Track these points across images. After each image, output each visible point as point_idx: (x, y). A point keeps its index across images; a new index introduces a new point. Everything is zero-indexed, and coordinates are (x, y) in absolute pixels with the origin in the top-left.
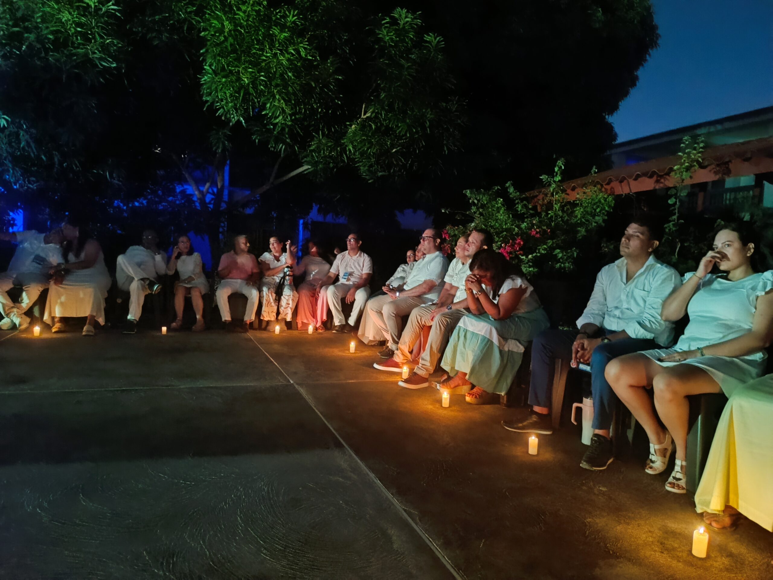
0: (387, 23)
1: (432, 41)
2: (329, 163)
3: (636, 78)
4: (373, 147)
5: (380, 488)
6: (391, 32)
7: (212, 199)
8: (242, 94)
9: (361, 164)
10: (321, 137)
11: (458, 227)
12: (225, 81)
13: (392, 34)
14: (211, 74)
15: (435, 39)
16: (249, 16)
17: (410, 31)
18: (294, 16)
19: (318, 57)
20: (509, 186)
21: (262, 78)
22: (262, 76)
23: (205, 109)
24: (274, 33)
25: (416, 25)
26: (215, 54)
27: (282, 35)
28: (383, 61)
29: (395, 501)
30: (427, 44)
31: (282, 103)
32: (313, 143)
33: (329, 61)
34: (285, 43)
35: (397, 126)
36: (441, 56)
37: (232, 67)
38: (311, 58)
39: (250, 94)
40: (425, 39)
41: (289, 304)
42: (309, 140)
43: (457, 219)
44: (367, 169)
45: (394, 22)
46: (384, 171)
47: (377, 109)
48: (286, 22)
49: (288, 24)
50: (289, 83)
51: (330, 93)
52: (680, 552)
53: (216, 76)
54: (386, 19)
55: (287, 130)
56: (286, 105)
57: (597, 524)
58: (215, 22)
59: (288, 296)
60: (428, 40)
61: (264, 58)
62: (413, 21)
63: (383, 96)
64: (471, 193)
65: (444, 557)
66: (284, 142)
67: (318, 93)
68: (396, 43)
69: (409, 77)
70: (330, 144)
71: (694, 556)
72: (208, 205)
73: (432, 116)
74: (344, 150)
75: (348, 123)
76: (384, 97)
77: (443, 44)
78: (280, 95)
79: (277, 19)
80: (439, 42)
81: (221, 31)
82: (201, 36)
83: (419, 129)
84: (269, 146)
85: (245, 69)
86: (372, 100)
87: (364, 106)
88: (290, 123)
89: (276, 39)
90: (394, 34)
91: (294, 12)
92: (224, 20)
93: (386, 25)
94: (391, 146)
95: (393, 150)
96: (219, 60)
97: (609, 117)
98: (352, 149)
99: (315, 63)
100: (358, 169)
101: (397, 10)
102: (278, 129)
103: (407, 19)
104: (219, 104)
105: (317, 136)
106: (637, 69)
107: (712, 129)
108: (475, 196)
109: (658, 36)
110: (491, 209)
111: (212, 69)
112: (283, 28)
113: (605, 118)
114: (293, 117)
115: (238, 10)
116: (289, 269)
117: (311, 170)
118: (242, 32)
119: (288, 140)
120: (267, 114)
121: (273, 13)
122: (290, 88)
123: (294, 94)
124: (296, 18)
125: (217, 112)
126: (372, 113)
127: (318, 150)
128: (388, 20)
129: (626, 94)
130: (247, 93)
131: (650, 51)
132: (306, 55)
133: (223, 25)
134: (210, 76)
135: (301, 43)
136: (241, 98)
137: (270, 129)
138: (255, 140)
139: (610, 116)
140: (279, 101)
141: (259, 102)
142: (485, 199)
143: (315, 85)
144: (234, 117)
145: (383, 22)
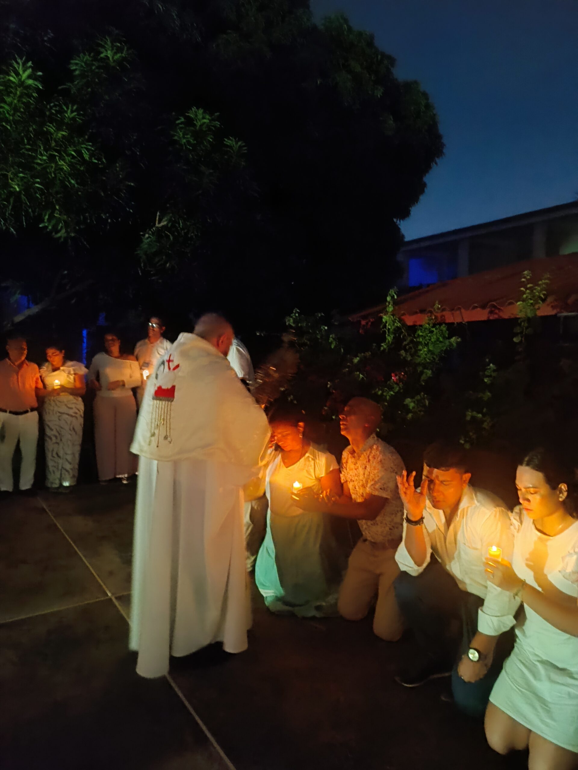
0: (182, 123)
1: (234, 146)
6: (187, 134)
8: (12, 203)
16: (15, 109)
17: (208, 134)
19: (105, 161)
22: (37, 183)
24: (48, 131)
27: (59, 133)
28: (180, 166)
30: (228, 149)
33: (117, 165)
36: (244, 162)
38: (96, 161)
39: (22, 203)
40: (225, 143)
45: (190, 122)
47: (174, 217)
49: (66, 120)
50: (72, 191)
51: (120, 201)
54: (180, 119)
60: (228, 144)
61: (39, 161)
62: (211, 123)
68: (194, 146)
69: (210, 185)
75: (142, 233)
77: (245, 150)
78: (60, 205)
79: (52, 114)
80: (240, 147)
86: (168, 208)
87: (158, 212)
89: (51, 137)
90: (191, 136)
91: (72, 107)
93: (181, 126)
101: (193, 109)
103: (205, 121)
109: (443, 145)
112: (60, 125)
124: (75, 113)
126: (168, 221)
128: (183, 120)
130: (18, 202)
131: (436, 159)
135: (83, 143)
136: (10, 207)
139: (401, 222)
140: (60, 212)
141: (34, 213)
145: (178, 122)
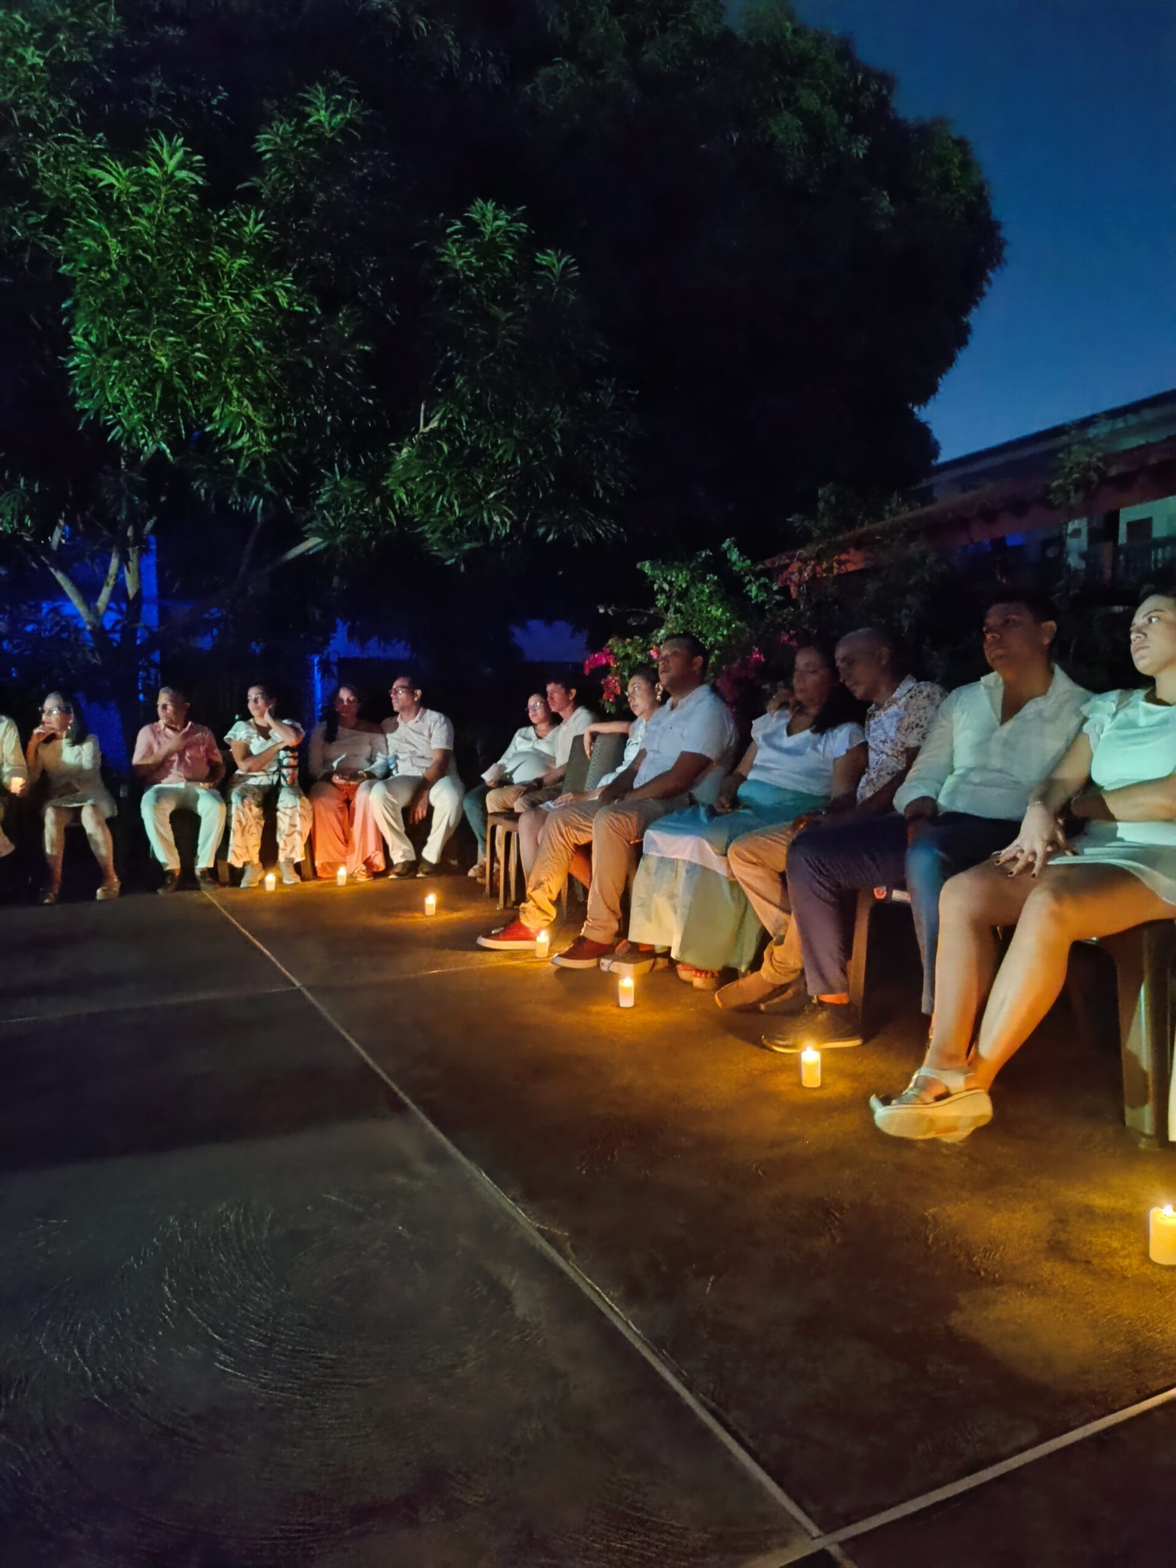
0: (456, 232)
1: (554, 265)
2: (361, 530)
3: (967, 329)
4: (448, 489)
5: (486, 1189)
6: (467, 250)
7: (117, 622)
8: (158, 393)
9: (426, 527)
10: (338, 477)
11: (632, 638)
12: (120, 365)
13: (468, 253)
14: (86, 352)
15: (559, 261)
16: (161, 225)
17: (506, 248)
18: (256, 223)
19: (317, 309)
20: (729, 548)
21: (198, 354)
22: (198, 350)
23: (80, 428)
24: (218, 260)
25: (519, 233)
26: (92, 309)
27: (235, 262)
28: (455, 310)
29: (520, 1214)
30: (543, 273)
31: (247, 406)
32: (322, 490)
33: (340, 315)
34: (246, 282)
35: (495, 445)
36: (575, 294)
37: (132, 334)
38: (301, 309)
39: (176, 391)
40: (537, 261)
41: (295, 826)
42: (313, 484)
43: (630, 624)
44: (439, 538)
45: (472, 229)
46: (477, 540)
47: (451, 411)
48: (241, 235)
49: (247, 240)
50: (258, 362)
51: (349, 383)
52: (1125, 1257)
53: (99, 355)
54: (453, 225)
55: (263, 465)
56: (255, 409)
57: (949, 1217)
58: (88, 241)
59: (292, 808)
60: (544, 263)
61: (199, 312)
62: (510, 226)
63: (461, 382)
64: (653, 568)
65: (628, 1324)
66: (260, 492)
67: (321, 384)
68: (479, 271)
69: (512, 342)
70: (357, 491)
71: (1155, 1264)
72: (111, 636)
73: (564, 420)
74: (388, 501)
75: (393, 444)
76: (463, 385)
77: (575, 271)
78: (240, 389)
79: (222, 229)
80: (566, 266)
81: (102, 261)
82: (59, 274)
83: (541, 449)
84: (230, 502)
85: (161, 337)
86: (439, 395)
87: (423, 407)
88: (268, 450)
89: (222, 272)
90: (473, 254)
91: (257, 214)
92: (106, 237)
93: (455, 237)
94: (484, 487)
95: (489, 494)
96: (103, 323)
97: (920, 409)
98: (404, 497)
99: (313, 322)
100: (421, 539)
101: (477, 203)
102: (245, 464)
103: (498, 223)
104: (111, 417)
105: (329, 474)
106: (966, 311)
107: (1120, 424)
108: (663, 573)
109: (1001, 245)
110: (697, 597)
111: (90, 343)
112: (236, 247)
113: (913, 414)
114: (275, 438)
115: (135, 214)
116: (289, 753)
117: (323, 546)
118: (146, 259)
119: (268, 486)
120: (217, 431)
121: (212, 218)
122: (260, 374)
123: (272, 387)
124: (262, 225)
125: (109, 434)
126: (441, 421)
127: (334, 504)
128: (459, 225)
129: (948, 361)
130: (169, 390)
131: (991, 275)
132: (290, 304)
133: (106, 248)
134: (86, 356)
135: (279, 279)
136: (157, 401)
137: (229, 465)
138: (198, 489)
139: (922, 407)
140: (240, 403)
141: (196, 408)
142: (681, 579)
143: (314, 364)
144: (146, 444)
145: (449, 230)
